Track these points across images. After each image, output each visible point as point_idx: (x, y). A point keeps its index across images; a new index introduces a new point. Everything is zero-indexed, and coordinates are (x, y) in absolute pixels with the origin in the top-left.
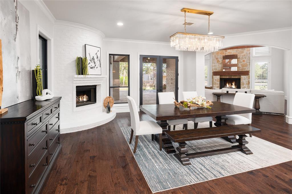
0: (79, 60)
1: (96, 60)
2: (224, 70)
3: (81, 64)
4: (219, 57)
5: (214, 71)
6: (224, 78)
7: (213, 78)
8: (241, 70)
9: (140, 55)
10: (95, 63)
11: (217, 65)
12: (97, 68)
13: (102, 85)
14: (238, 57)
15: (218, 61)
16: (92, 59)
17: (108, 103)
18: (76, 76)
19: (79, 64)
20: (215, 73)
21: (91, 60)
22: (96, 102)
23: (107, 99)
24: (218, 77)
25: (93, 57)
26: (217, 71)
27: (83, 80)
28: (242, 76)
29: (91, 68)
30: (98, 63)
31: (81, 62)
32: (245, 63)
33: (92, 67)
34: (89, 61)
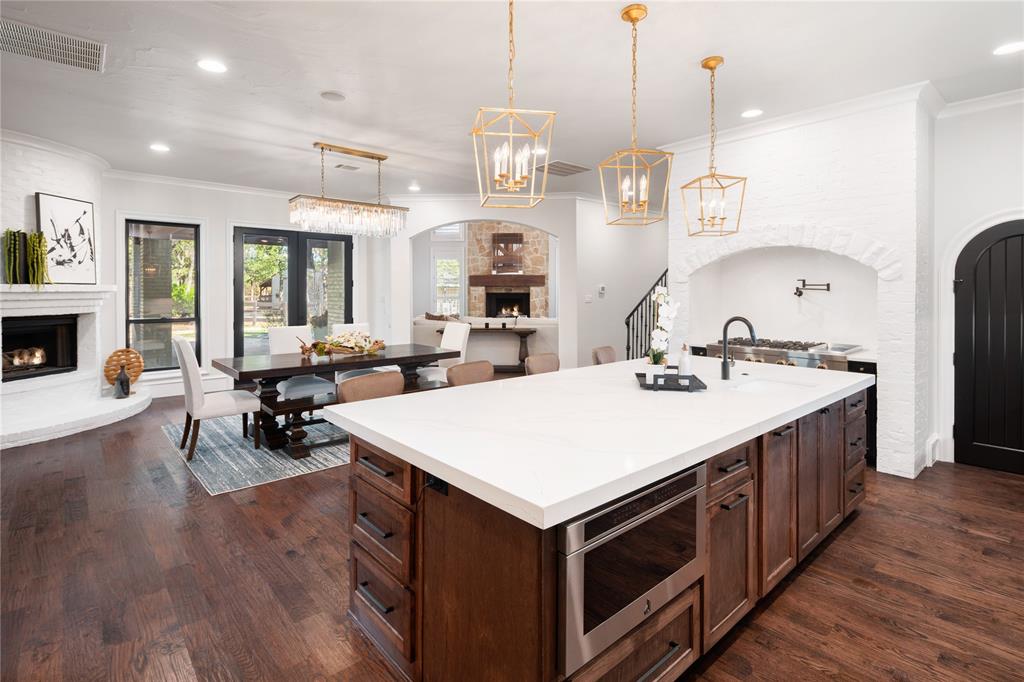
0: (15, 240)
1: (76, 239)
2: (494, 273)
3: (22, 252)
4: (483, 237)
5: (473, 274)
6: (495, 291)
7: (469, 293)
8: (531, 274)
9: (235, 227)
10: (73, 250)
11: (480, 258)
12: (80, 263)
13: (98, 315)
14: (525, 240)
15: (482, 248)
16: (63, 236)
17: (123, 367)
18: (6, 287)
19: (15, 253)
20: (474, 281)
21: (58, 241)
22: (76, 366)
23: (119, 356)
24: (480, 291)
25: (67, 230)
26: (479, 273)
27: (30, 300)
28: (532, 288)
29: (59, 263)
30: (82, 249)
31: (22, 245)
32: (539, 255)
33: (61, 259)
34: (49, 243)
